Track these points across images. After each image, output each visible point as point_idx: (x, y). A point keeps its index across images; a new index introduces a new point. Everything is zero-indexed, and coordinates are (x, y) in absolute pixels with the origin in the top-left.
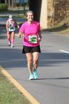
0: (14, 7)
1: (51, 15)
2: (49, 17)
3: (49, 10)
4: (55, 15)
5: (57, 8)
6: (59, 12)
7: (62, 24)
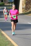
0: (7, 4)
1: (24, 7)
2: (23, 8)
3: (23, 5)
4: (26, 7)
5: (26, 4)
6: (27, 6)
7: (29, 11)
